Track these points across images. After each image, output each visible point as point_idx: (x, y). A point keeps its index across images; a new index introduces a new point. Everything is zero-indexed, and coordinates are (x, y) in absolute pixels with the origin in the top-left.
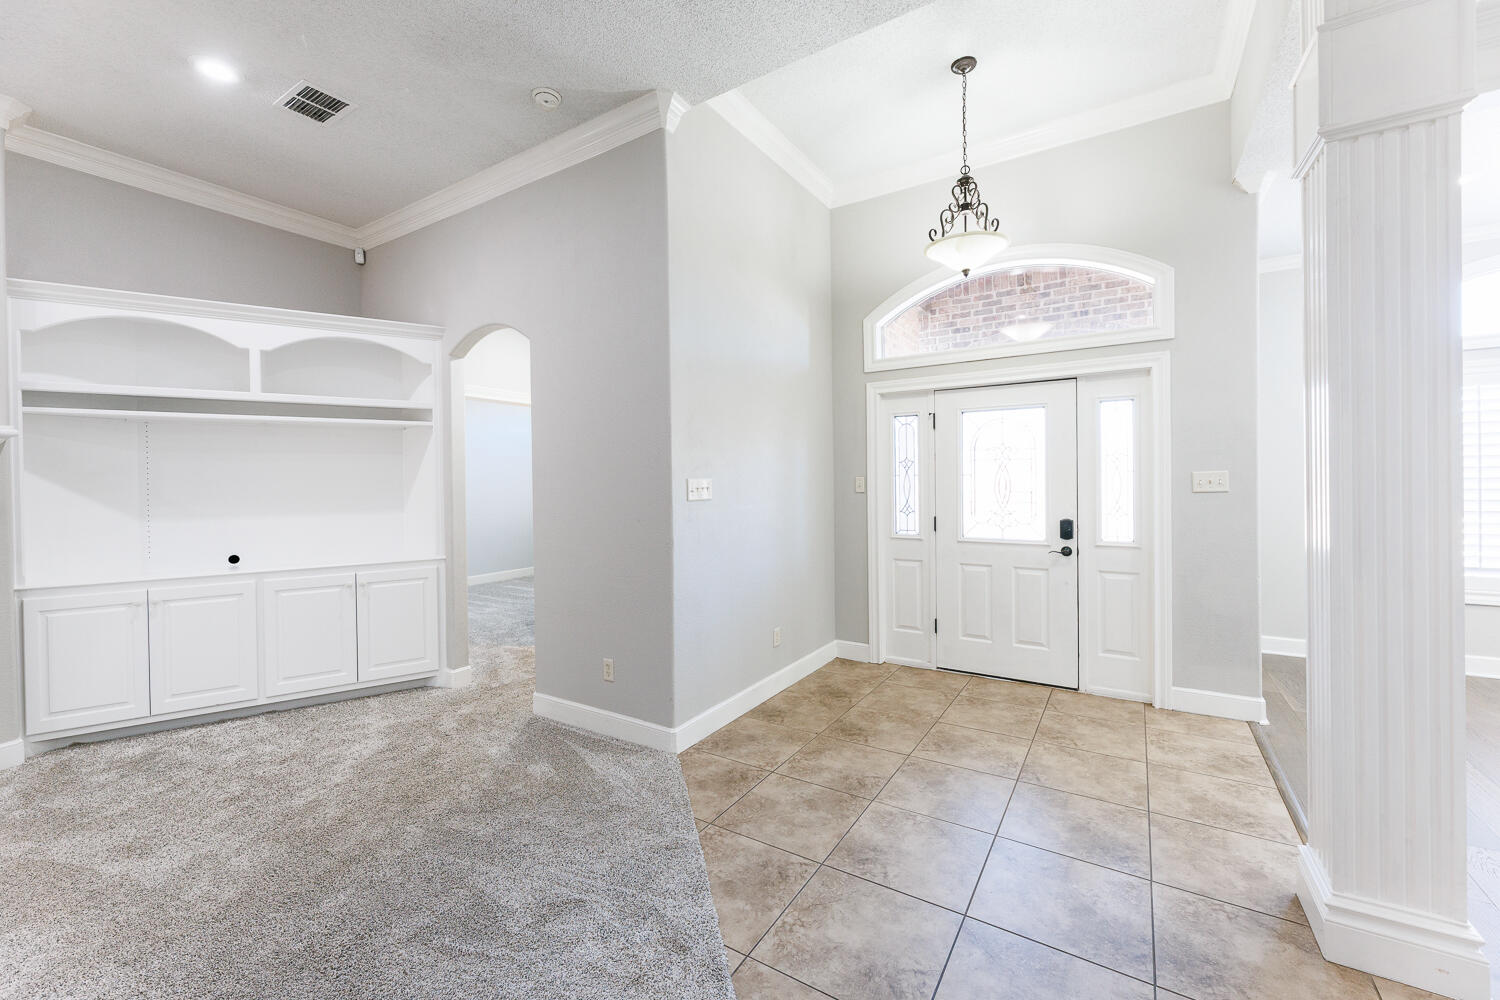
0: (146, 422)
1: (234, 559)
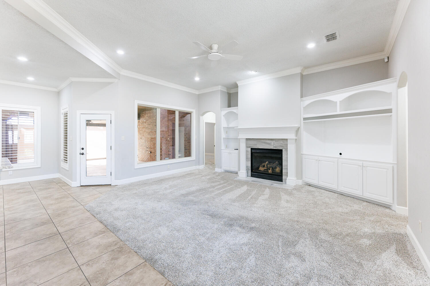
0: (325, 121)
1: (341, 154)
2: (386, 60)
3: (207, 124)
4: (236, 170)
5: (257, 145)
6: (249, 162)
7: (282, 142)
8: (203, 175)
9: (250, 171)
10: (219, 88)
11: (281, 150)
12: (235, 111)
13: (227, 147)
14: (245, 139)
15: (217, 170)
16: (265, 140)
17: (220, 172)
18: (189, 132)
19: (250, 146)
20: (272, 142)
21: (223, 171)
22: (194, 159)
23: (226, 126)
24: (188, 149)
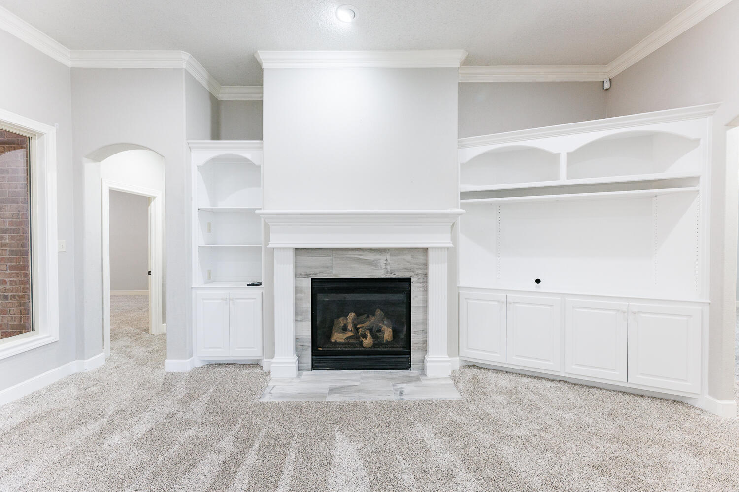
0: (499, 205)
1: (538, 281)
2: (607, 86)
3: (116, 196)
4: (251, 352)
5: (331, 267)
6: (304, 323)
7: (408, 257)
8: (110, 411)
9: (309, 353)
10: (183, 60)
11: (408, 281)
12: (248, 155)
13: (209, 277)
14: (293, 249)
15: (174, 365)
16: (357, 253)
17: (188, 369)
18: (20, 223)
19: (308, 271)
20: (382, 259)
21: (199, 364)
22: (55, 337)
23: (206, 204)
24: (14, 296)
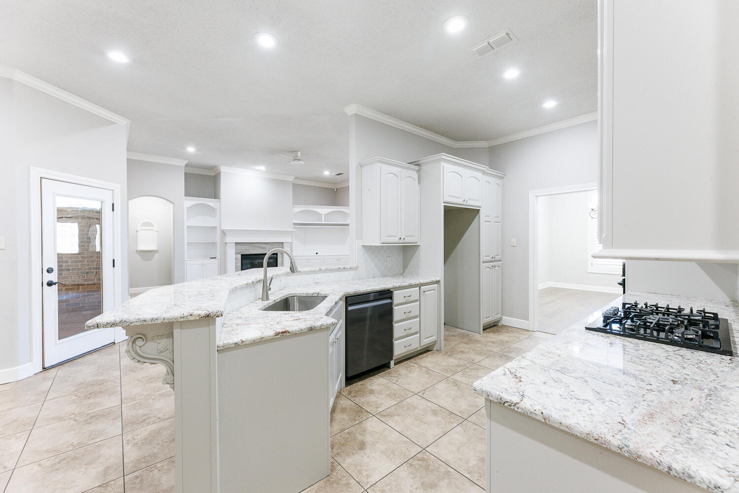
2: (335, 190)
5: (248, 250)
7: (277, 246)
11: (277, 254)
12: (211, 204)
14: (235, 243)
16: (258, 244)
19: (239, 251)
20: (267, 246)
23: (192, 224)
